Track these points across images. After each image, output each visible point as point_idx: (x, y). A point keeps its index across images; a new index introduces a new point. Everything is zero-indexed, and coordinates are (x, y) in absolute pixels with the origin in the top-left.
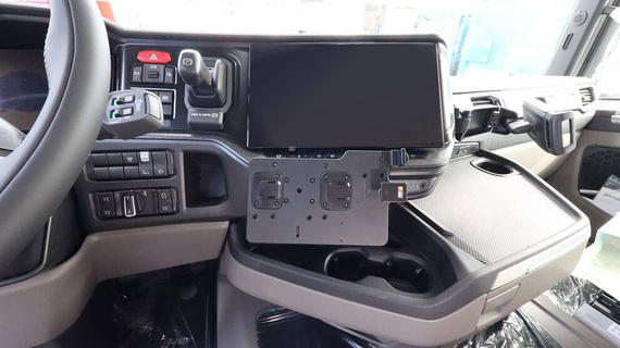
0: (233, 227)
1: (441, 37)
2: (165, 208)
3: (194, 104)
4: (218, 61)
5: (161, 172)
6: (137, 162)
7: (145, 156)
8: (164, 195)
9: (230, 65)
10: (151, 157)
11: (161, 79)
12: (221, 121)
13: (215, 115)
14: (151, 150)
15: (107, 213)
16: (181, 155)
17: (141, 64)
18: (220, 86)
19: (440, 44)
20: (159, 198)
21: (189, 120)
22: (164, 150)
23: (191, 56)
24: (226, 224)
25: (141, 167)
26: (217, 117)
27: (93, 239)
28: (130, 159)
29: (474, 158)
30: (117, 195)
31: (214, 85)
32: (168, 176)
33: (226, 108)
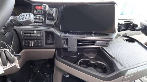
0: (57, 51)
1: (116, 2)
2: (40, 45)
3: (48, 19)
4: (54, 8)
5: (39, 36)
6: (34, 33)
8: (40, 42)
9: (57, 10)
10: (37, 32)
11: (41, 13)
12: (54, 24)
13: (52, 22)
14: (37, 30)
15: (27, 45)
16: (44, 32)
17: (36, 9)
18: (54, 15)
19: (115, 4)
20: (38, 42)
21: (46, 23)
22: (40, 30)
23: (45, 6)
24: (55, 50)
25: (34, 34)
26: (53, 23)
27: (24, 51)
28: (32, 32)
29: (124, 38)
30: (29, 40)
31: (52, 14)
32: (41, 37)
33: (55, 21)
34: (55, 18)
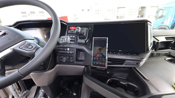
0: (86, 68)
2: (71, 61)
3: (80, 38)
4: (85, 28)
5: (71, 53)
6: (67, 50)
7: (68, 49)
8: (71, 58)
9: (88, 29)
10: (70, 49)
11: (73, 33)
14: (70, 48)
15: (60, 60)
16: (75, 49)
17: (70, 29)
18: (85, 34)
20: (70, 58)
21: (78, 42)
22: (72, 48)
23: (78, 28)
24: (84, 67)
25: (67, 51)
26: (83, 41)
27: (57, 65)
28: (65, 49)
30: (62, 57)
31: (84, 33)
32: (72, 54)
33: (86, 39)
34: (85, 37)
